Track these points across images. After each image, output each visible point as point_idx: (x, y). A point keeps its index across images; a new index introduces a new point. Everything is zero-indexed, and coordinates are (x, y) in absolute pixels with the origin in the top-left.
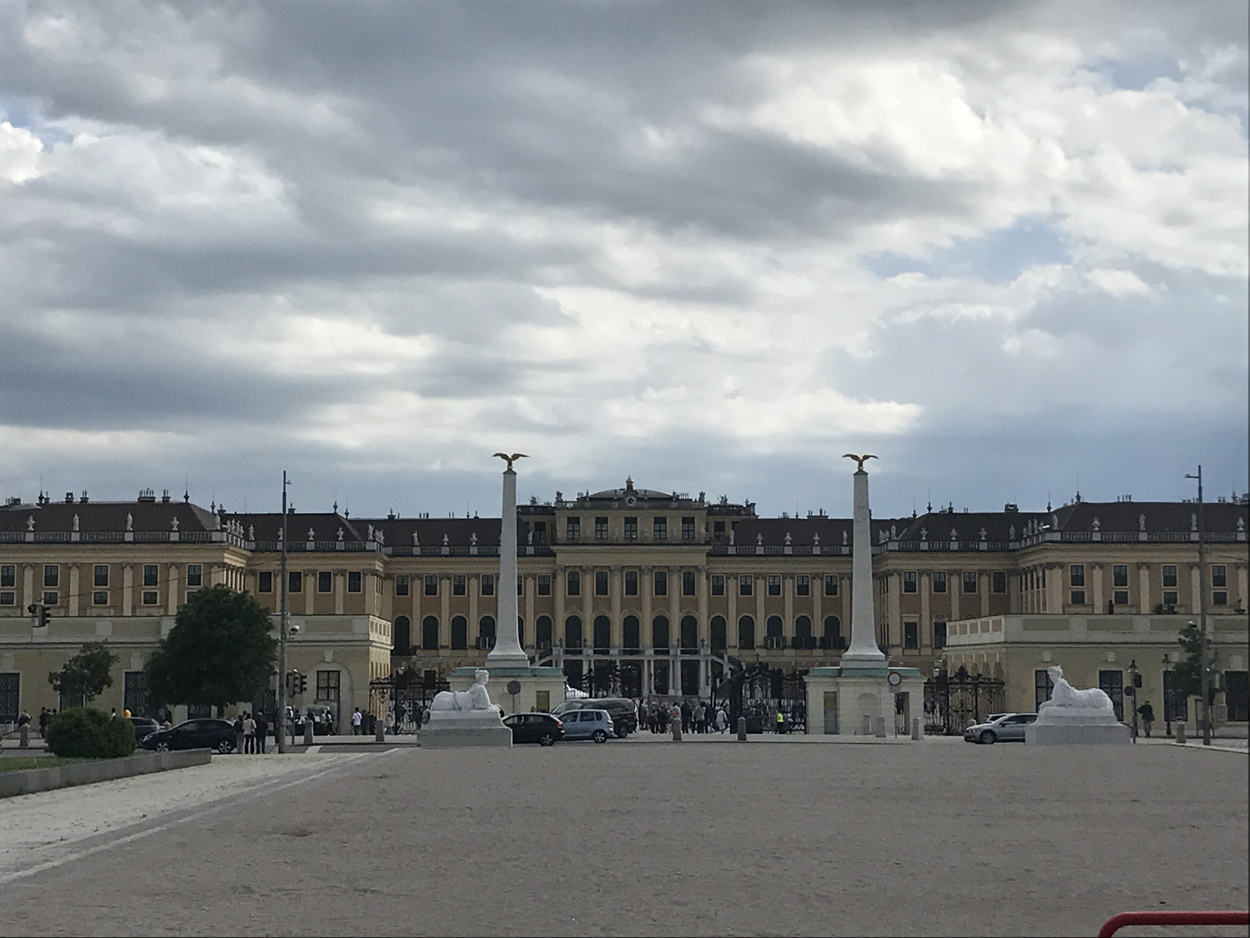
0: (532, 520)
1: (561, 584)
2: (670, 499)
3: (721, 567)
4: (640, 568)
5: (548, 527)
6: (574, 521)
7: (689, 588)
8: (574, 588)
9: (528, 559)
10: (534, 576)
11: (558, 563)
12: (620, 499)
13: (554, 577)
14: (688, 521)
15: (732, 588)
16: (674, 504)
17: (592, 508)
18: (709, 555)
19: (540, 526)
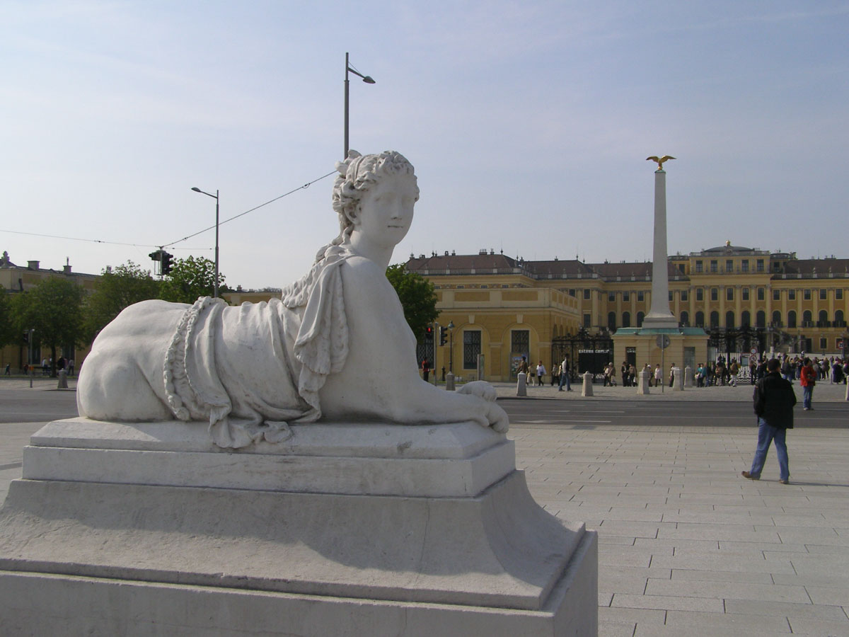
0: (678, 263)
1: (692, 296)
2: (750, 250)
3: (779, 285)
4: (734, 286)
5: (686, 268)
6: (699, 263)
7: (761, 295)
8: (700, 296)
9: (674, 282)
10: (679, 292)
11: (691, 284)
12: (724, 251)
13: (690, 292)
14: (760, 262)
15: (784, 296)
16: (753, 253)
17: (709, 256)
18: (772, 279)
19: (682, 267)
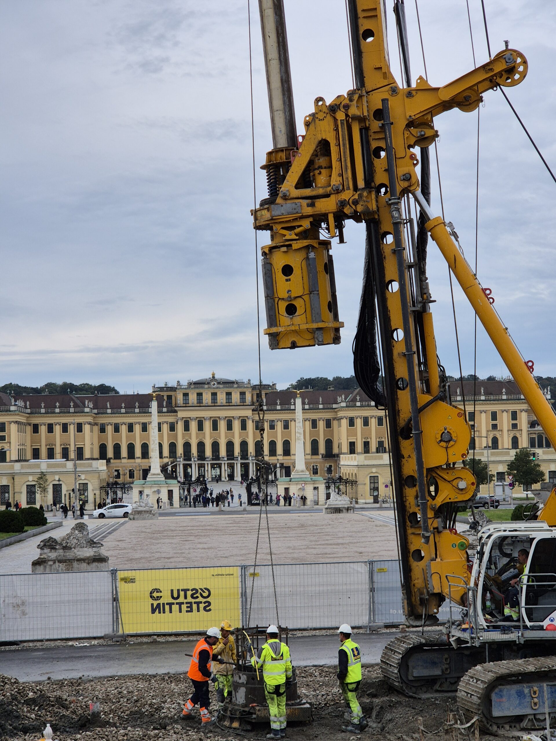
0: (165, 394)
1: (180, 426)
2: (233, 382)
4: (219, 417)
5: (173, 398)
6: (186, 395)
7: (244, 427)
8: (187, 428)
9: (164, 414)
10: (167, 423)
11: (179, 416)
12: (208, 383)
13: (177, 423)
14: (243, 394)
15: (265, 426)
16: (236, 386)
17: (195, 388)
18: (253, 410)
19: (169, 397)
